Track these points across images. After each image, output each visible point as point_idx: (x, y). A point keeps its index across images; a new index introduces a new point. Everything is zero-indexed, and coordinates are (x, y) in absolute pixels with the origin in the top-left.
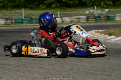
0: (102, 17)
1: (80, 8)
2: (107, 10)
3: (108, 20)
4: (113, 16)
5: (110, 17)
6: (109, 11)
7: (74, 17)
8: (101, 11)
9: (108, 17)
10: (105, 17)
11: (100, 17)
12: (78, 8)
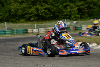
0: (71, 28)
1: (53, 20)
2: (75, 22)
3: (76, 30)
4: (80, 26)
5: (78, 27)
6: (77, 22)
7: (48, 28)
8: (70, 23)
9: (76, 27)
10: (73, 27)
11: (69, 28)
12: (51, 21)
